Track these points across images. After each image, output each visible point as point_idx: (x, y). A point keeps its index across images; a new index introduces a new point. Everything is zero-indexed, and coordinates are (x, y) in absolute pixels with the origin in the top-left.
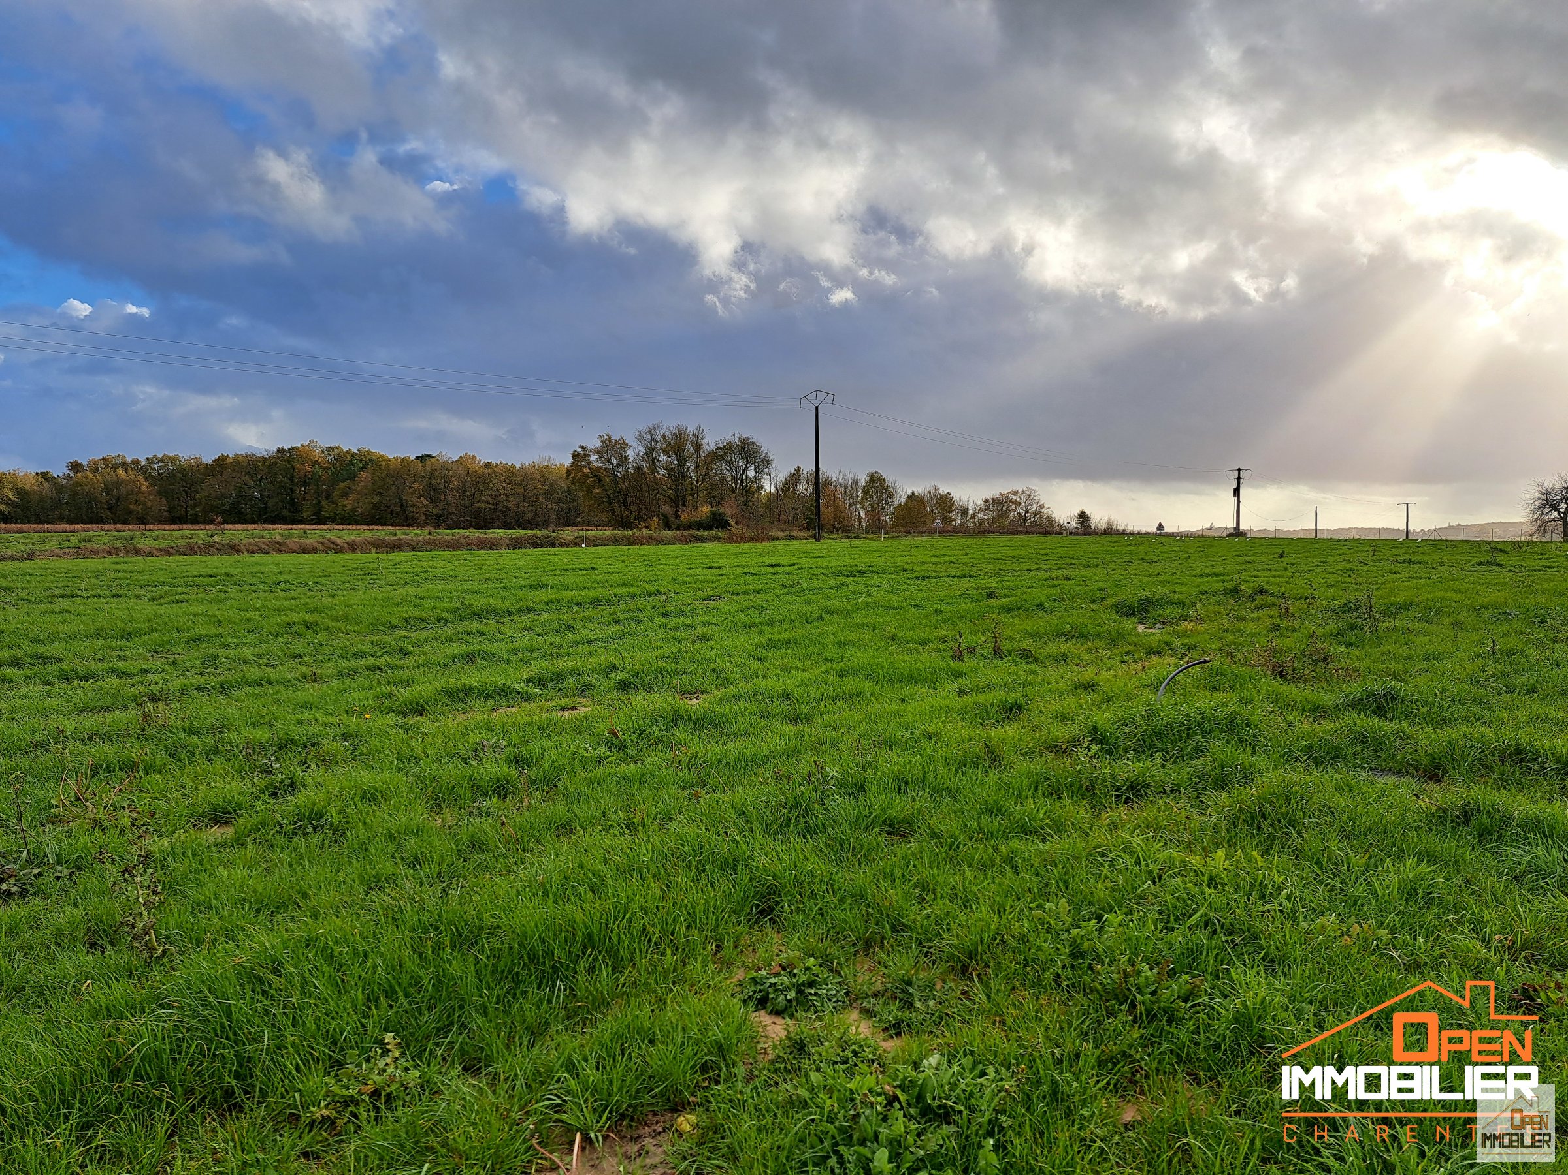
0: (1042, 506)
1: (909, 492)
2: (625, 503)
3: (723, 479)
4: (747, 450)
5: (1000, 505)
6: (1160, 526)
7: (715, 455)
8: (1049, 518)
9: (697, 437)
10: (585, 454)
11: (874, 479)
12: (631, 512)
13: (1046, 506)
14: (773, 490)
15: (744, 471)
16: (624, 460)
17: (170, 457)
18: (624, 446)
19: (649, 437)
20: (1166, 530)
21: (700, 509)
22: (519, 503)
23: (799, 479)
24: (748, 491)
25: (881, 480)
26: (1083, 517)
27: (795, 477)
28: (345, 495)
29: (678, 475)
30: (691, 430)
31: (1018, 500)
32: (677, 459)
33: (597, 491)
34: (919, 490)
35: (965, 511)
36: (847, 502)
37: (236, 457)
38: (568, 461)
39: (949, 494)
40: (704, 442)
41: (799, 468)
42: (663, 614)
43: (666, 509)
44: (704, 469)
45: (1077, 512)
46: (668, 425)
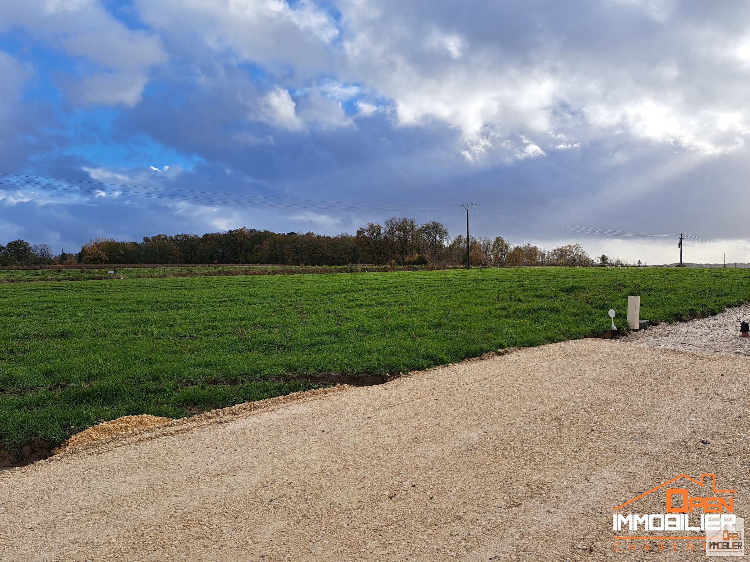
0: (584, 253)
1: (516, 246)
2: (380, 253)
3: (424, 242)
4: (436, 228)
5: (562, 252)
6: (639, 262)
7: (421, 231)
8: (587, 259)
9: (412, 223)
10: (362, 232)
11: (498, 240)
12: (382, 257)
13: (586, 253)
14: (448, 246)
15: (434, 238)
16: (379, 233)
17: (184, 235)
18: (379, 227)
19: (391, 223)
20: (642, 264)
21: (413, 256)
22: (332, 253)
23: (461, 241)
24: (437, 246)
25: (502, 241)
26: (604, 258)
27: (459, 240)
28: (258, 251)
29: (403, 240)
30: (409, 219)
31: (571, 249)
32: (403, 233)
33: (367, 248)
34: (521, 245)
35: (543, 255)
36: (484, 251)
37: (212, 234)
38: (354, 234)
39: (536, 247)
40: (416, 224)
41: (461, 235)
42: (407, 292)
43: (398, 256)
44: (416, 237)
45: (601, 256)
46: (399, 217)
